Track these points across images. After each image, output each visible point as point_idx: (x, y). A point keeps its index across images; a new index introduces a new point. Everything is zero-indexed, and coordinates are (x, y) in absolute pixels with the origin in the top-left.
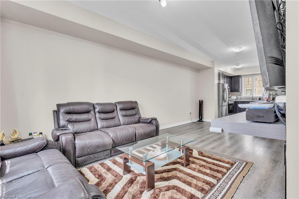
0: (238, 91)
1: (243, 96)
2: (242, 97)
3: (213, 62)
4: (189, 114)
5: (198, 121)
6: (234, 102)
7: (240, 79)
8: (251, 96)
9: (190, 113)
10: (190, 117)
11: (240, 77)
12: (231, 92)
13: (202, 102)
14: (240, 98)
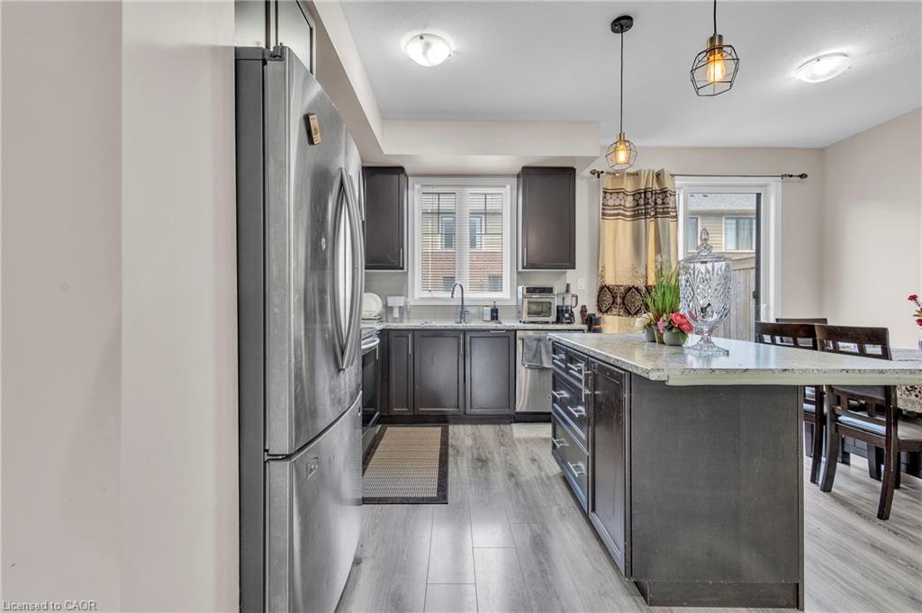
1: (417, 296)
14: (400, 307)
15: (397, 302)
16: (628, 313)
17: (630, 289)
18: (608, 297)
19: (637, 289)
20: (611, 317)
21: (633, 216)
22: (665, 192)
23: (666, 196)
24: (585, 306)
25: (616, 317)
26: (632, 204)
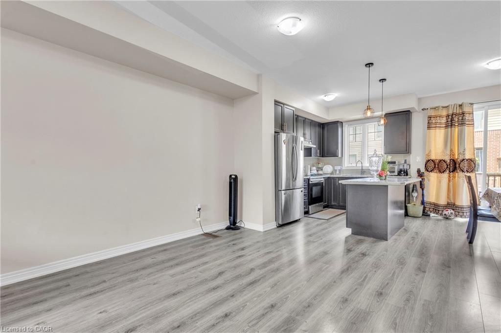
0: (335, 155)
1: (346, 166)
2: (344, 168)
3: (259, 77)
4: (197, 212)
5: (228, 228)
6: (325, 180)
7: (340, 130)
8: (359, 165)
9: (199, 210)
10: (199, 219)
11: (339, 125)
12: (323, 157)
13: (236, 178)
14: (339, 170)
15: (338, 168)
16: (440, 172)
17: (441, 161)
18: (431, 165)
19: (444, 161)
20: (433, 174)
21: (446, 127)
22: (463, 114)
23: (464, 116)
24: (419, 169)
25: (436, 174)
26: (445, 121)
